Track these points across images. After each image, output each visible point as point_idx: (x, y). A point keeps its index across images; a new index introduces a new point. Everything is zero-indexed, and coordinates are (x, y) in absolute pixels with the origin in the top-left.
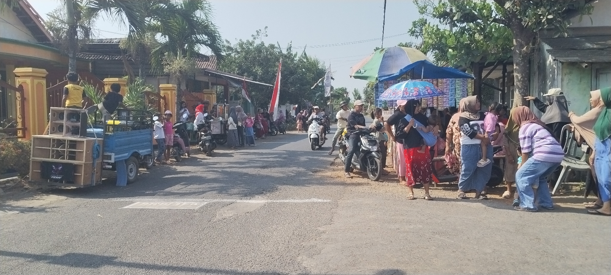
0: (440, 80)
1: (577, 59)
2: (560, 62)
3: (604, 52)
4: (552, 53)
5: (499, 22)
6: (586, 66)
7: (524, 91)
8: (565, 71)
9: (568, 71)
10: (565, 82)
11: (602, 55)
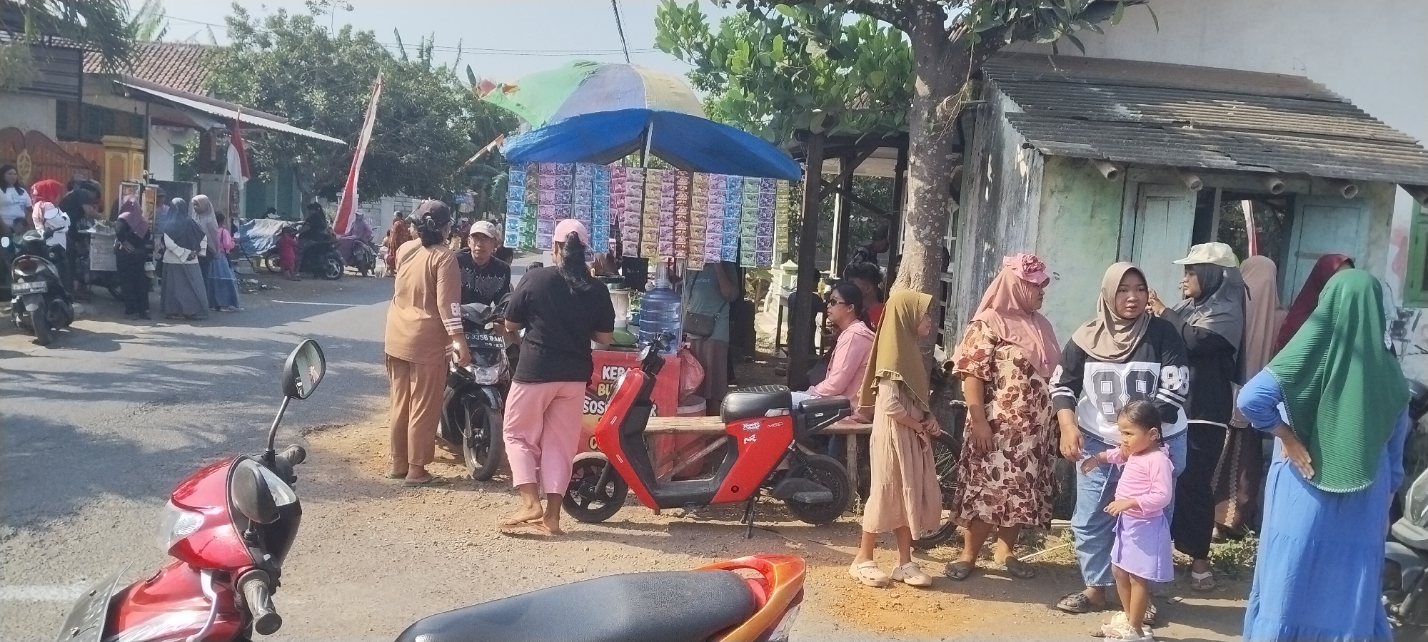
0: (697, 177)
1: (1087, 150)
2: (1041, 154)
3: (1164, 136)
4: (1019, 125)
5: (879, 13)
6: (1112, 175)
7: (933, 233)
8: (1052, 183)
9: (1060, 182)
10: (1051, 213)
11: (1158, 145)
